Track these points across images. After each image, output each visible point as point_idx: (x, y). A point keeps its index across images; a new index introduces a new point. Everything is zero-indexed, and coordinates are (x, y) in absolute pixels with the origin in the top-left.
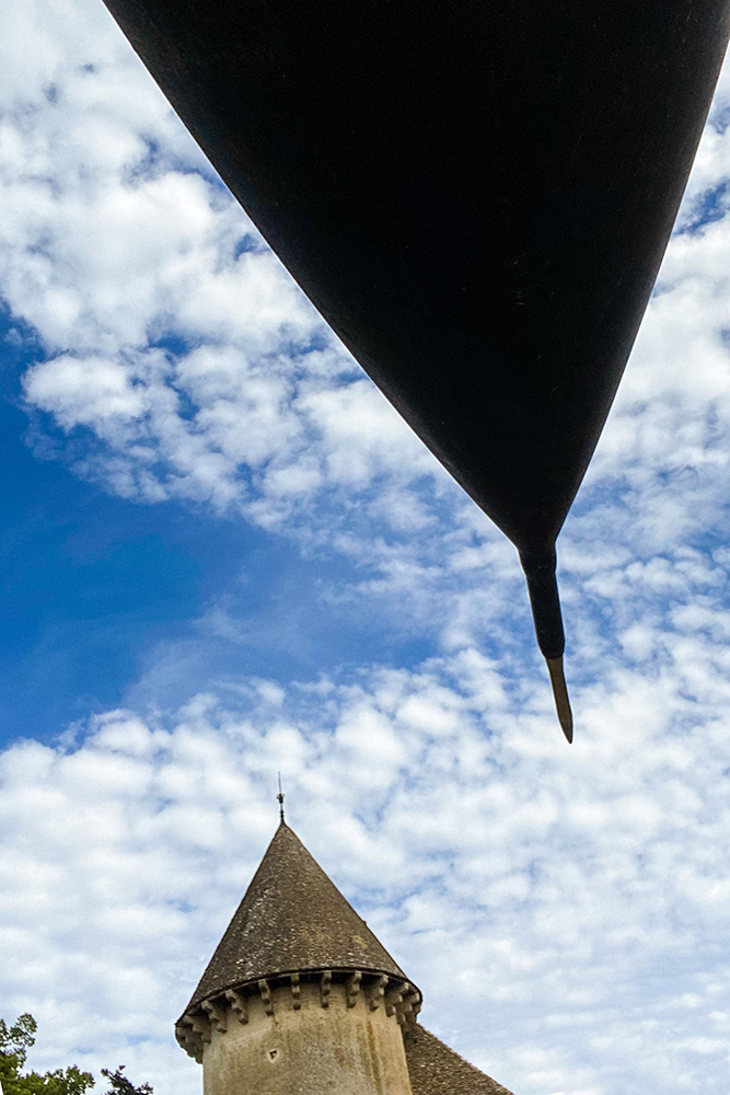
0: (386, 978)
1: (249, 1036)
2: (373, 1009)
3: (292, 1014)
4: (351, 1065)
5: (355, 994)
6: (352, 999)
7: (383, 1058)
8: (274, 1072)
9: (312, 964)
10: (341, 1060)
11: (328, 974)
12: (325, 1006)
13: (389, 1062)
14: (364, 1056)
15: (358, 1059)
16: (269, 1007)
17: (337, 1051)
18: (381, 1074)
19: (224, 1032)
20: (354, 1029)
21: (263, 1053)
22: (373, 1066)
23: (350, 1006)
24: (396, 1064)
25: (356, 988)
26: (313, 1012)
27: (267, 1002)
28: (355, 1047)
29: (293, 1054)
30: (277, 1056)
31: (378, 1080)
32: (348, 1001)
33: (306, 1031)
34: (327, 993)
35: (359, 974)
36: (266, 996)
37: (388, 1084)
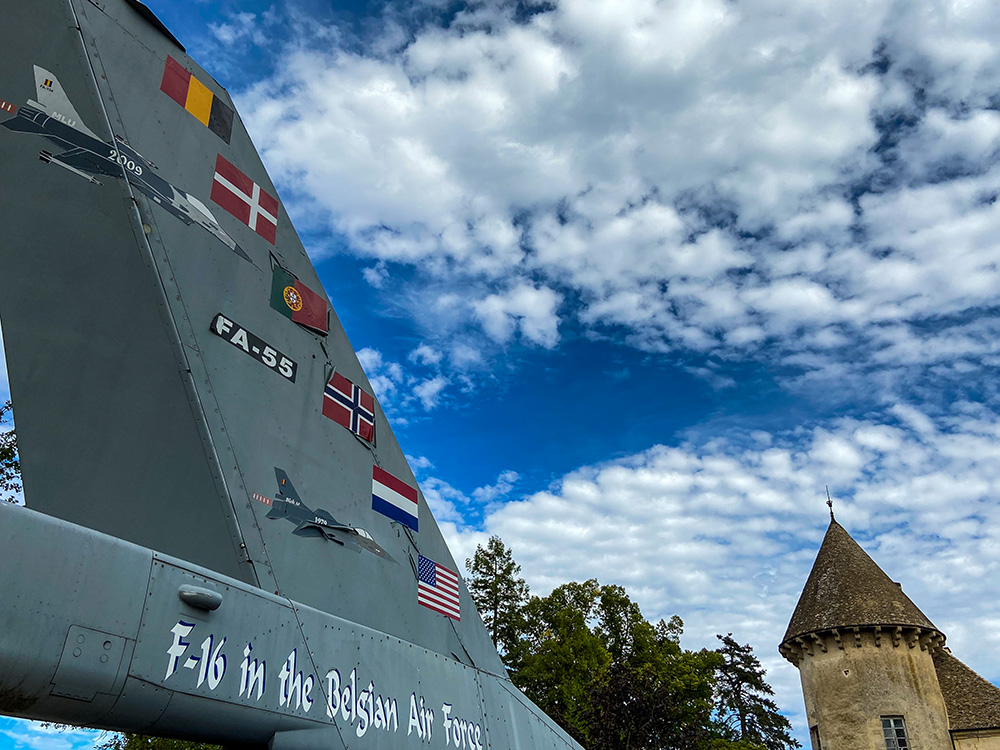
0: (919, 630)
1: (831, 659)
2: (911, 647)
3: (856, 649)
4: (899, 682)
5: (898, 639)
6: (896, 643)
7: (921, 677)
8: (849, 682)
9: (867, 621)
10: (892, 679)
11: (879, 628)
12: (878, 646)
13: (926, 680)
14: (907, 676)
15: (904, 679)
16: (840, 645)
17: (889, 673)
18: (920, 687)
19: (812, 655)
20: (899, 660)
21: (840, 671)
22: (914, 683)
23: (896, 646)
24: (930, 679)
25: (899, 636)
26: (869, 649)
27: (839, 642)
28: (901, 671)
29: (860, 673)
30: (850, 673)
31: (918, 690)
32: (893, 643)
33: (867, 662)
34: (879, 639)
35: (900, 628)
36: (838, 638)
37: (925, 694)
